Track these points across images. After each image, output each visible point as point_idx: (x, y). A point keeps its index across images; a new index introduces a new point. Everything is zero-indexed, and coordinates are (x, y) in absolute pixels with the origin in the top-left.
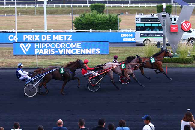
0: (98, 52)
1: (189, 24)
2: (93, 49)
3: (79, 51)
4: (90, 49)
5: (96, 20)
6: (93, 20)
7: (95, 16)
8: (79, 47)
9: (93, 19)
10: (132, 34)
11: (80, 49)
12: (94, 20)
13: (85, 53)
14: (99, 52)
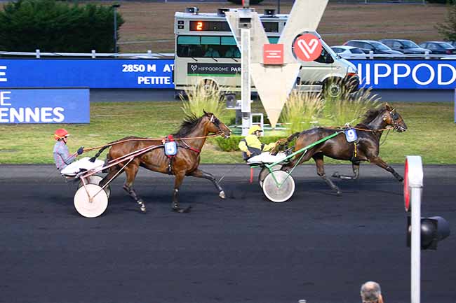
0: (58, 118)
1: (314, 43)
2: (44, 110)
3: (6, 115)
4: (37, 110)
5: (52, 21)
6: (42, 20)
7: (48, 9)
8: (4, 102)
9: (43, 16)
10: (154, 66)
11: (7, 109)
12: (46, 19)
13: (21, 119)
14: (62, 118)
